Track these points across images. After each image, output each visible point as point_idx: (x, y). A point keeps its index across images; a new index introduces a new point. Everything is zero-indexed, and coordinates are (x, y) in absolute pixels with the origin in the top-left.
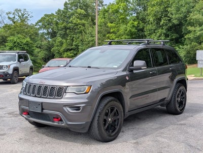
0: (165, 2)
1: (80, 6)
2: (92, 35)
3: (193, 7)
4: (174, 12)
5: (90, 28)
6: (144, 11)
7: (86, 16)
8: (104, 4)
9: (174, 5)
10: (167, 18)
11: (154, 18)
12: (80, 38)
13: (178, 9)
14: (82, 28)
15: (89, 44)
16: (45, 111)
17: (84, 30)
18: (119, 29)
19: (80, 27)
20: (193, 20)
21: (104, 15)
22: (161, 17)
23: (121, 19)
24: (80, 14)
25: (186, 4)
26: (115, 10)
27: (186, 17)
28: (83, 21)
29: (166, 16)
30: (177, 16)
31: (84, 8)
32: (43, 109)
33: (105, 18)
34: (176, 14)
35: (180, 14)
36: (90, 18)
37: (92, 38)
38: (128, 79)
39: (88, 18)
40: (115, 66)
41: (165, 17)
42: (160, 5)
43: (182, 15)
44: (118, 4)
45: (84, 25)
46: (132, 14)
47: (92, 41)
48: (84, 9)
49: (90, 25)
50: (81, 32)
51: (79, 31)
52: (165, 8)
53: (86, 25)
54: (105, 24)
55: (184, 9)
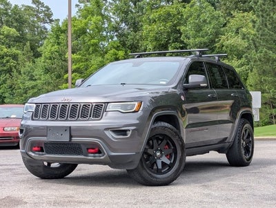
0: (174, 15)
1: (7, 21)
2: (32, 76)
3: (225, 25)
4: (191, 33)
5: (28, 63)
6: (135, 32)
7: (20, 40)
8: (53, 18)
9: (191, 20)
10: (178, 45)
11: (154, 43)
12: (9, 82)
13: (199, 29)
14: (12, 63)
15: (26, 93)
16: (74, 139)
17: (15, 67)
18: (87, 65)
19: (8, 62)
20: (227, 47)
21: (58, 37)
22: (167, 43)
23: (93, 45)
24: (7, 36)
25: (212, 19)
26: (80, 30)
27: (213, 42)
28: (14, 50)
29: (176, 40)
30: (198, 40)
31: (15, 24)
32: (71, 137)
33: (59, 44)
34: (195, 37)
35: (203, 37)
36: (28, 44)
37: (33, 83)
38: (183, 99)
39: (25, 44)
40: (161, 83)
41: (173, 42)
42: (165, 20)
43: (205, 39)
44: (86, 18)
45: (15, 57)
46: (112, 38)
47: (33, 88)
48: (15, 27)
49: (29, 58)
50: (9, 71)
51: (5, 68)
52: (175, 26)
53: (21, 58)
54: (60, 55)
55: (209, 29)
